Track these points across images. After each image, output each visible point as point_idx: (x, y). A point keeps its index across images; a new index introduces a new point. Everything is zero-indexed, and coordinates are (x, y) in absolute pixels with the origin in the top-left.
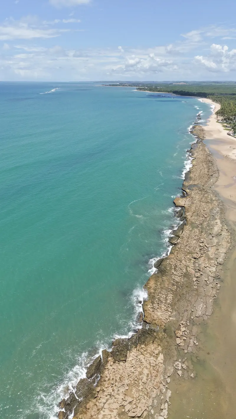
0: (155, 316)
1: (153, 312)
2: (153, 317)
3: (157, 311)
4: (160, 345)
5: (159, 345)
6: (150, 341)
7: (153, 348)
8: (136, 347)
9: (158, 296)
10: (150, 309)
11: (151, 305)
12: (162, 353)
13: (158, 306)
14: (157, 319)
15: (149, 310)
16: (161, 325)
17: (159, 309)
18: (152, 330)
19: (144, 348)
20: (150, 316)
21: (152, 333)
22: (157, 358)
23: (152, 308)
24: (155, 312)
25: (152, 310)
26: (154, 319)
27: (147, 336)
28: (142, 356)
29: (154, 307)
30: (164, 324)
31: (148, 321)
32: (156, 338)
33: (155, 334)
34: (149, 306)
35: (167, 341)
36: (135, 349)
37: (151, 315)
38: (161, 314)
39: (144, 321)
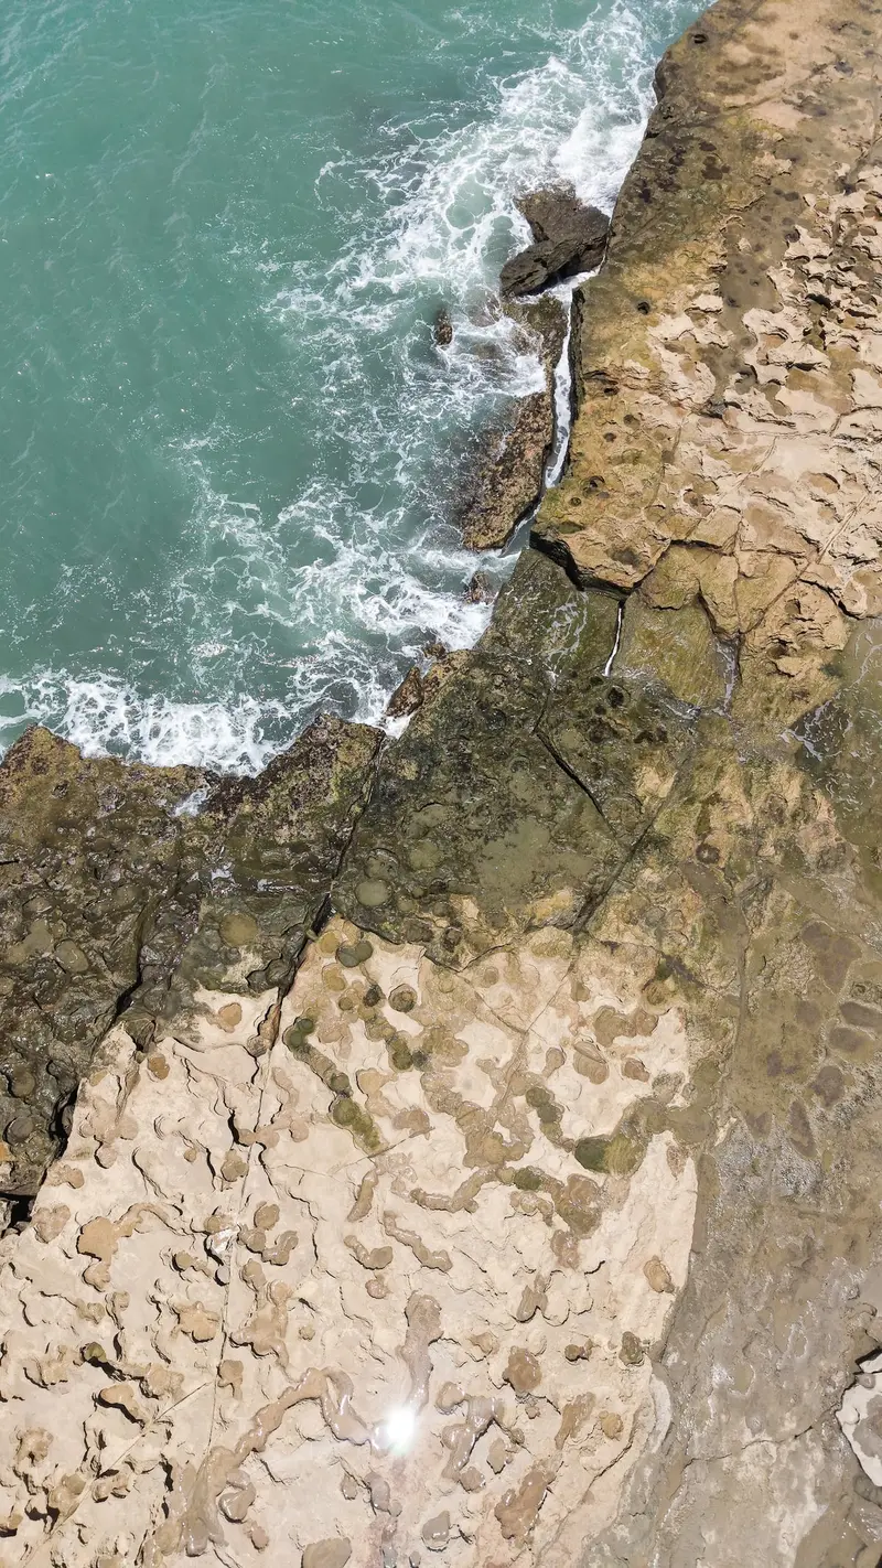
0: (730, 493)
1: (716, 428)
2: (682, 504)
3: (780, 407)
4: (691, 983)
5: (669, 968)
6: (538, 885)
7: (549, 1029)
8: (280, 974)
9: (839, 202)
10: (672, 363)
11: (698, 315)
12: (694, 1131)
13: (815, 337)
14: (750, 533)
15: (657, 387)
16: (782, 648)
17: (816, 388)
18: (616, 698)
19: (405, 1003)
20: (645, 471)
21: (615, 751)
22: (584, 1223)
23: (710, 354)
24: (733, 430)
25: (697, 386)
26: (703, 533)
27: (521, 784)
28: (333, 1140)
29: (748, 342)
30: (837, 632)
31: (589, 552)
32: (646, 843)
33: (652, 782)
34: (676, 326)
35: (812, 933)
36: (252, 1009)
37: (668, 457)
38: (829, 461)
39: (538, 542)
